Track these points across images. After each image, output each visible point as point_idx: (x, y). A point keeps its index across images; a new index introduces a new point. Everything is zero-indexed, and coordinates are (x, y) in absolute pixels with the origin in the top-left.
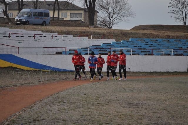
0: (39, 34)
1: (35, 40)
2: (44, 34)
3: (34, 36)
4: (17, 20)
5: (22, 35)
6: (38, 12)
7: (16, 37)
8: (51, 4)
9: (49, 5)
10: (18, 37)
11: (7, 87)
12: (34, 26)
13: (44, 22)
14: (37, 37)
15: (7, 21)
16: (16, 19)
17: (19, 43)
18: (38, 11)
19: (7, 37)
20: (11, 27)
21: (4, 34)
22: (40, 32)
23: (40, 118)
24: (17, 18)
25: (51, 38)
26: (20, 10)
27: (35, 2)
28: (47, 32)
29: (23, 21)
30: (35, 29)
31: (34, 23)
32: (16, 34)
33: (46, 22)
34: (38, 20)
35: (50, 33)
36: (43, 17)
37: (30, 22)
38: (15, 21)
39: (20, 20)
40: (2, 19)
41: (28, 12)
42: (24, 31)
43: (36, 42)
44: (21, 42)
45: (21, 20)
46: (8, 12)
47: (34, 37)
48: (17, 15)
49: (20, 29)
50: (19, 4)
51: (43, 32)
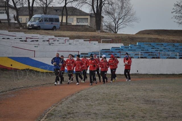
0: (52, 39)
1: (50, 44)
2: (57, 38)
4: (29, 25)
5: (37, 40)
6: (49, 18)
7: (32, 41)
8: (59, 10)
9: (56, 10)
10: (33, 41)
11: (29, 87)
12: (46, 31)
13: (55, 27)
14: (51, 41)
16: (28, 24)
17: (35, 47)
18: (49, 16)
19: (23, 41)
20: (25, 32)
21: (19, 39)
22: (53, 37)
24: (29, 23)
25: (64, 42)
26: (31, 16)
27: (45, 9)
28: (59, 36)
29: (35, 26)
30: (48, 34)
31: (45, 28)
32: (31, 38)
33: (56, 27)
34: (48, 25)
35: (62, 38)
36: (54, 23)
37: (41, 27)
38: (28, 26)
39: (32, 25)
40: (13, 24)
41: (39, 18)
42: (38, 35)
43: (51, 46)
44: (36, 46)
45: (33, 25)
46: (20, 17)
47: (47, 41)
48: (29, 21)
49: (34, 34)
50: (29, 10)
51: (56, 36)
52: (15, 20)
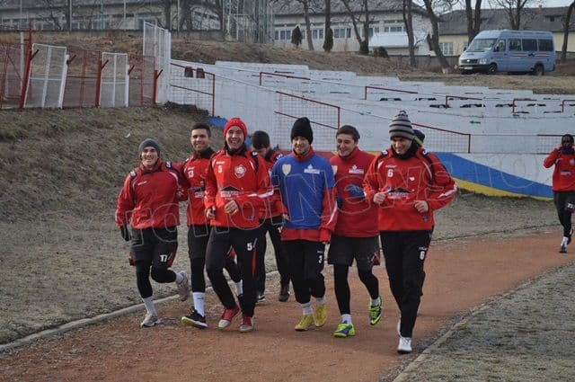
0: (526, 99)
1: (516, 115)
2: (540, 98)
3: (511, 103)
4: (465, 61)
5: (478, 102)
6: (523, 40)
7: (464, 106)
8: (558, 16)
9: (552, 18)
10: (469, 106)
11: (440, 239)
12: (511, 78)
13: (540, 65)
14: (521, 106)
15: (436, 63)
16: (461, 59)
17: (472, 122)
18: (522, 35)
19: (438, 107)
20: (449, 81)
21: (430, 99)
22: (529, 94)
23: (537, 326)
24: (464, 56)
25: (560, 109)
26: (472, 33)
27: (515, 13)
28: (546, 92)
29: (481, 63)
30: (516, 86)
31: (509, 70)
32: (462, 98)
33: (545, 66)
34: (520, 59)
35: (555, 96)
36: (538, 53)
37: (499, 68)
38: (460, 63)
39: (472, 61)
40: (425, 59)
41: (495, 40)
42: (485, 90)
43: (519, 122)
44: (477, 120)
45: (476, 61)
46: (441, 40)
47: (511, 106)
48: (465, 49)
49: (474, 85)
50: (470, 18)
51: (535, 92)
52: (431, 49)
